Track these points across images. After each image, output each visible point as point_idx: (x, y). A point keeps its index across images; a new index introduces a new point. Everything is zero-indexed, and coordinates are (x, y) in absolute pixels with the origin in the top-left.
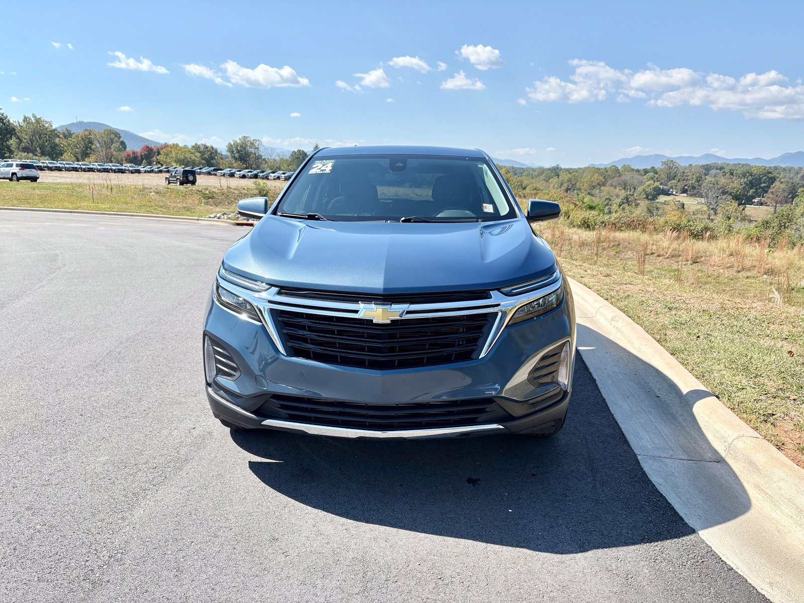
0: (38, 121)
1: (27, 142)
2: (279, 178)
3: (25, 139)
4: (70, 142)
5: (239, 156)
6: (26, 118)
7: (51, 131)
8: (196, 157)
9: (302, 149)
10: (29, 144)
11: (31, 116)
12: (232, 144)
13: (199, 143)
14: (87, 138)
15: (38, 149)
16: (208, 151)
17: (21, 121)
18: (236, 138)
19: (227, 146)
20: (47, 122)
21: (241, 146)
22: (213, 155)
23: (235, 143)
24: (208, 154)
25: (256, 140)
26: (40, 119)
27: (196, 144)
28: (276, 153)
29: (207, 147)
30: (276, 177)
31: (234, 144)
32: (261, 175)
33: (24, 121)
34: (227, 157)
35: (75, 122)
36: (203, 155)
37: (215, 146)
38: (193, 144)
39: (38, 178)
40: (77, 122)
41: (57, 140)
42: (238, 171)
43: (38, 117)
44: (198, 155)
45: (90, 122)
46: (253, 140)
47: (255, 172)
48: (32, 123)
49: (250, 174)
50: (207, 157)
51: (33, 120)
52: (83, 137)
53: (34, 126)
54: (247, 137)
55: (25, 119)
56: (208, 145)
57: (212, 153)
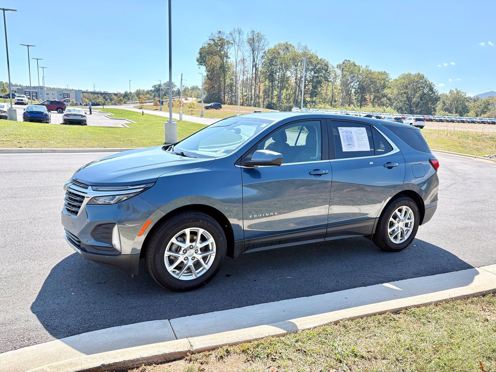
0: (458, 92)
1: (448, 105)
3: (448, 103)
4: (476, 105)
6: (451, 91)
7: (464, 98)
10: (449, 106)
11: (454, 90)
14: (487, 102)
15: (454, 109)
17: (448, 93)
20: (463, 93)
26: (459, 91)
33: (450, 93)
35: (488, 92)
39: (424, 126)
40: (489, 92)
41: (467, 104)
51: (455, 92)
52: (485, 101)
53: (455, 95)
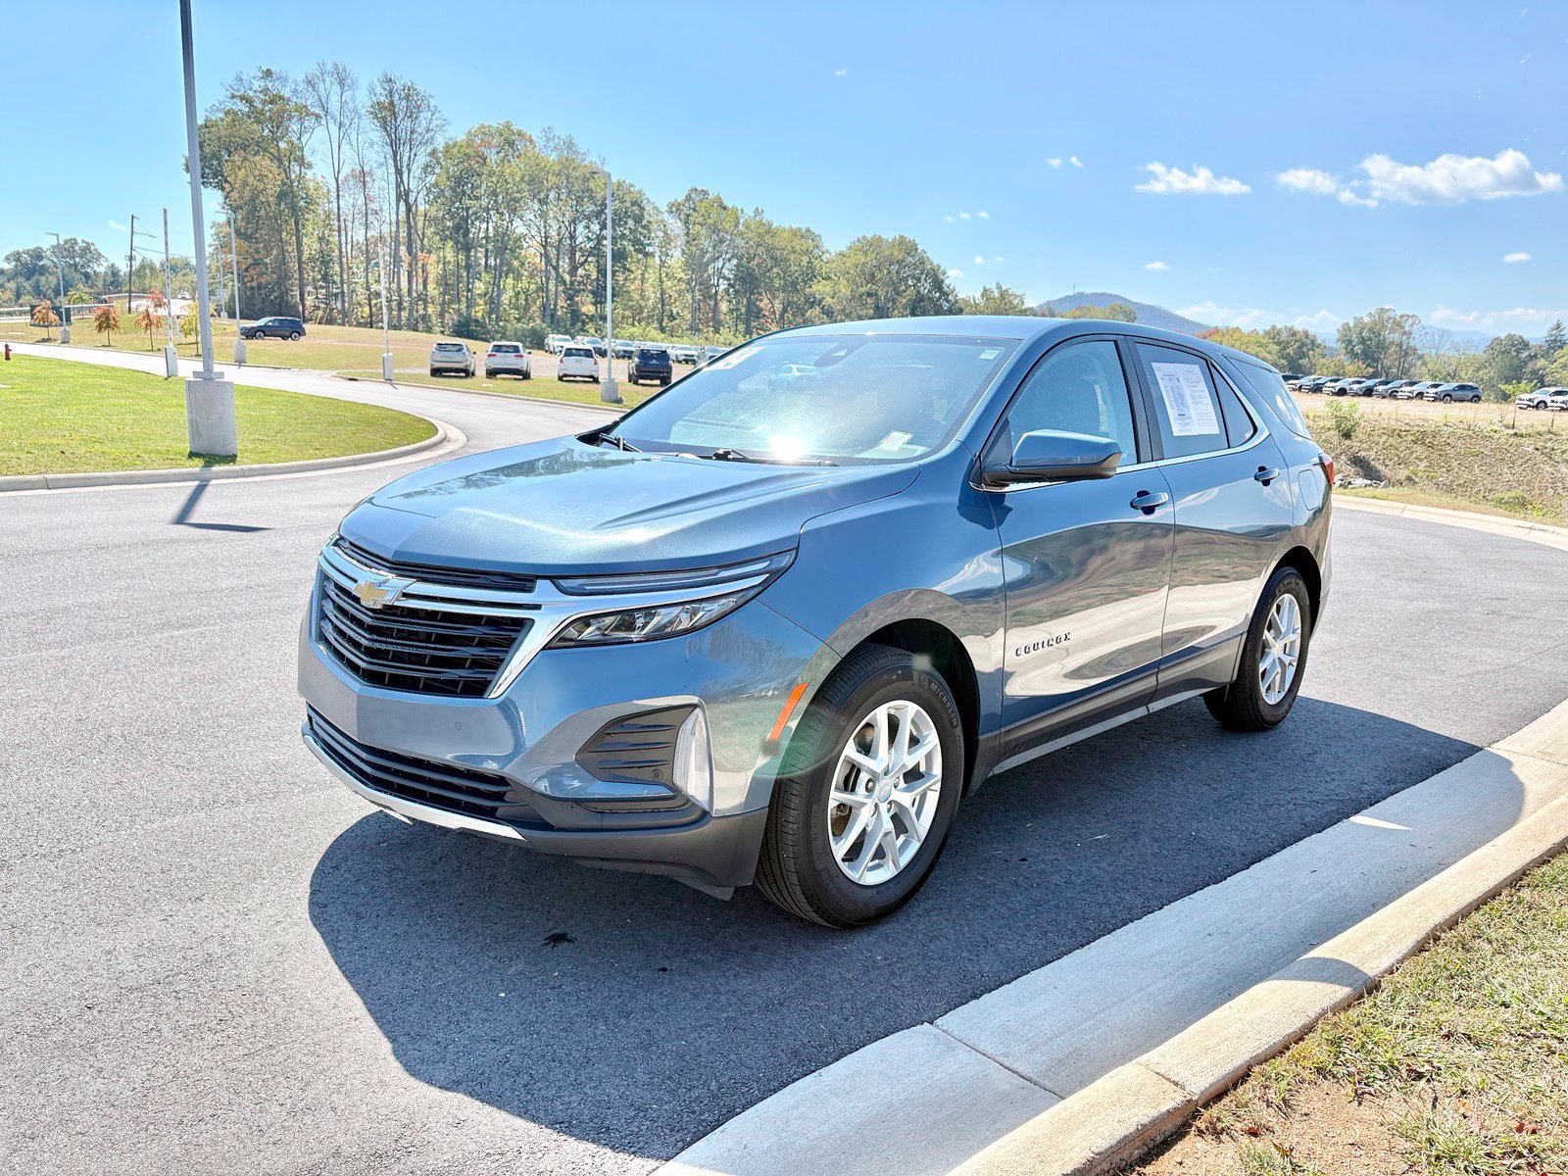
0: (1003, 295)
2: (1420, 395)
5: (1364, 352)
6: (986, 290)
7: (1020, 312)
8: (1270, 353)
9: (1518, 334)
11: (993, 287)
12: (1351, 325)
13: (1279, 326)
16: (1296, 341)
17: (978, 295)
18: (1360, 311)
19: (1338, 330)
20: (1016, 296)
21: (1371, 330)
22: (1305, 349)
23: (1358, 321)
24: (1296, 346)
25: (1408, 316)
26: (1006, 291)
27: (1273, 328)
28: (1452, 342)
29: (1295, 334)
30: (1415, 394)
31: (1356, 326)
32: (1380, 388)
33: (983, 295)
34: (1333, 353)
35: (1072, 294)
36: (1285, 348)
37: (1312, 331)
38: (1268, 328)
40: (1074, 295)
42: (1331, 381)
43: (1003, 289)
44: (1275, 348)
45: (1096, 294)
46: (1401, 317)
47: (1370, 383)
48: (994, 299)
49: (1356, 387)
50: (1291, 352)
51: (997, 294)
53: (996, 303)
54: (1387, 311)
55: (985, 292)
56: (1299, 327)
57: (1303, 344)
